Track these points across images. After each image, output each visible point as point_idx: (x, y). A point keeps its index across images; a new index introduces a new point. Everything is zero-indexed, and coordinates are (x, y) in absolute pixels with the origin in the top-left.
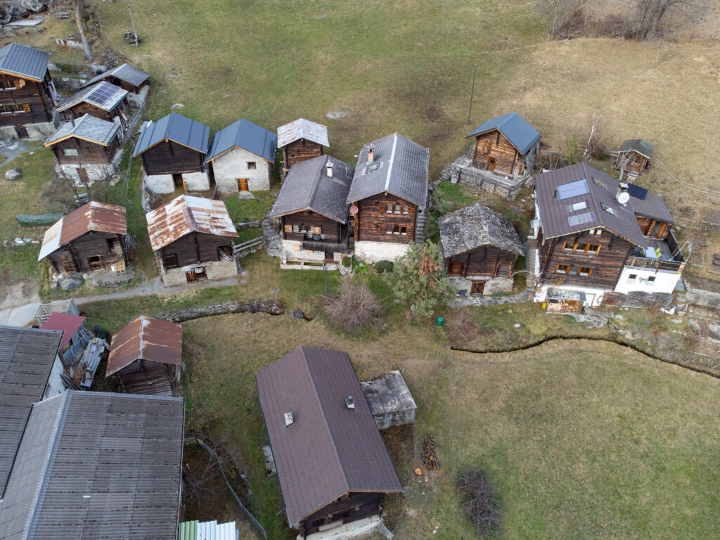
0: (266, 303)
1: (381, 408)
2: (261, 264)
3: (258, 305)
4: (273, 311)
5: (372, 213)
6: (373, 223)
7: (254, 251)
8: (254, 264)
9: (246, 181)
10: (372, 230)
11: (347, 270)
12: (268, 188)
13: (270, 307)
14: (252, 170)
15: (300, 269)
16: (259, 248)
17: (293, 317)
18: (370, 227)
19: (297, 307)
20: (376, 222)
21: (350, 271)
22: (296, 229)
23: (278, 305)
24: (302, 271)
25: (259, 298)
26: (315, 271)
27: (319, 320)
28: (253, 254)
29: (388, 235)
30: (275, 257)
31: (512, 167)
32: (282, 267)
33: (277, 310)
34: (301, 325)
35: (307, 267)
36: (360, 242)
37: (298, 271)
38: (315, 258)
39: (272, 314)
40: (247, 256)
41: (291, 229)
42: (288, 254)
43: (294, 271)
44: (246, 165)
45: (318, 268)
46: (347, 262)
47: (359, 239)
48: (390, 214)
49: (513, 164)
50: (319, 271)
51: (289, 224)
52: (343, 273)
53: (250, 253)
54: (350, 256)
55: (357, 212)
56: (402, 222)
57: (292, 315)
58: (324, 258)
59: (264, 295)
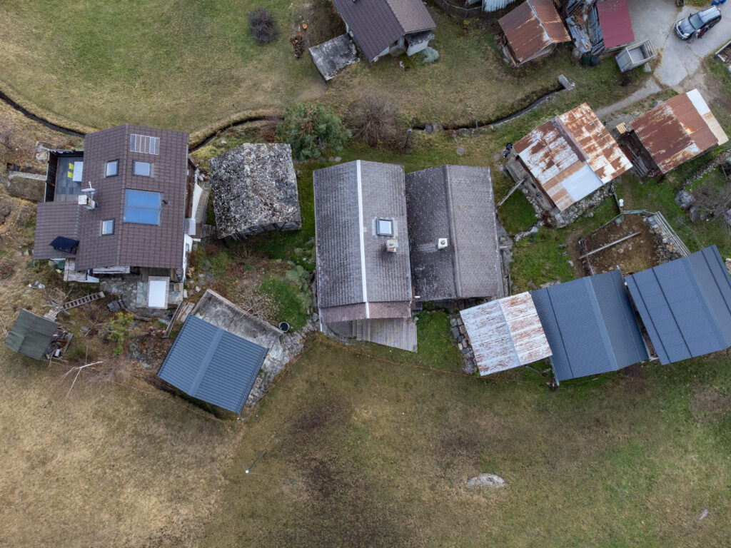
1: (336, 42)
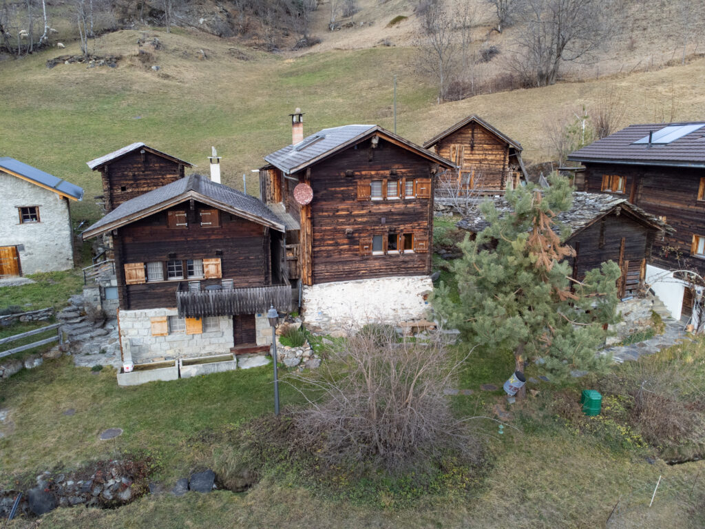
0: (79, 475)
2: (58, 388)
3: (51, 485)
4: (107, 494)
5: (341, 206)
6: (344, 231)
7: (36, 363)
8: (33, 390)
9: (16, 250)
10: (340, 252)
11: (299, 353)
12: (70, 266)
13: (96, 483)
14: (30, 226)
15: (176, 377)
16: (51, 355)
17: (186, 494)
18: (337, 244)
19: (193, 464)
20: (349, 229)
21: (308, 353)
22: (157, 274)
23: (124, 472)
24: (181, 381)
25: (51, 465)
26: (216, 376)
27: (280, 476)
28: (33, 371)
29: (377, 258)
30: (98, 368)
31: (502, 179)
32: (123, 381)
33: (124, 487)
34: (223, 509)
35: (192, 371)
36: (316, 287)
37: (170, 383)
38: (208, 349)
39: (107, 505)
40: (13, 376)
41: (141, 274)
42: (137, 350)
43: (159, 385)
44: (16, 213)
45: (224, 367)
46: (294, 338)
47: (315, 280)
48: (377, 203)
49: (503, 174)
50: (227, 374)
51: (135, 261)
52: (290, 361)
53: (24, 369)
54: (298, 325)
55: (309, 200)
56: (404, 222)
57: (180, 487)
58: (232, 345)
59: (72, 454)
